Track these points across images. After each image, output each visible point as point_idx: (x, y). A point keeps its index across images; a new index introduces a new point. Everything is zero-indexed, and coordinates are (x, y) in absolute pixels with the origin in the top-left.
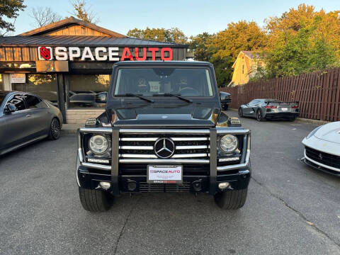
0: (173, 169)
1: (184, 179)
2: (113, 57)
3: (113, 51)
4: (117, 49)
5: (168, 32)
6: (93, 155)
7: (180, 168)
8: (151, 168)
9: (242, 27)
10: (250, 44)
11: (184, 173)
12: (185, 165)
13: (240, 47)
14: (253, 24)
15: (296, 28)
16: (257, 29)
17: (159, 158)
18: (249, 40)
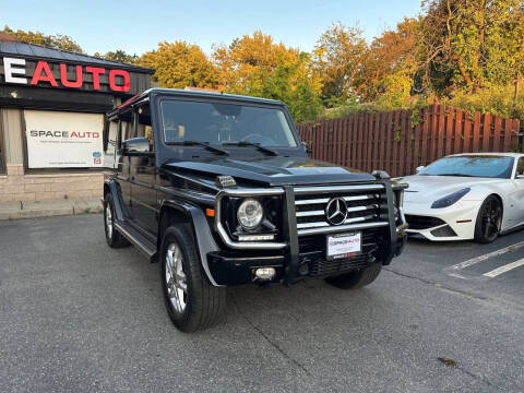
0: (352, 238)
1: (363, 248)
2: (14, 75)
3: (13, 66)
4: (23, 62)
5: (49, 40)
6: (245, 232)
7: (359, 236)
8: (331, 239)
9: (181, 51)
10: (196, 76)
11: (363, 241)
12: (364, 231)
13: (181, 80)
14: (196, 49)
15: (253, 62)
16: (203, 57)
17: (332, 225)
18: (193, 72)
